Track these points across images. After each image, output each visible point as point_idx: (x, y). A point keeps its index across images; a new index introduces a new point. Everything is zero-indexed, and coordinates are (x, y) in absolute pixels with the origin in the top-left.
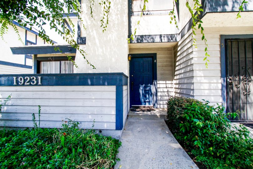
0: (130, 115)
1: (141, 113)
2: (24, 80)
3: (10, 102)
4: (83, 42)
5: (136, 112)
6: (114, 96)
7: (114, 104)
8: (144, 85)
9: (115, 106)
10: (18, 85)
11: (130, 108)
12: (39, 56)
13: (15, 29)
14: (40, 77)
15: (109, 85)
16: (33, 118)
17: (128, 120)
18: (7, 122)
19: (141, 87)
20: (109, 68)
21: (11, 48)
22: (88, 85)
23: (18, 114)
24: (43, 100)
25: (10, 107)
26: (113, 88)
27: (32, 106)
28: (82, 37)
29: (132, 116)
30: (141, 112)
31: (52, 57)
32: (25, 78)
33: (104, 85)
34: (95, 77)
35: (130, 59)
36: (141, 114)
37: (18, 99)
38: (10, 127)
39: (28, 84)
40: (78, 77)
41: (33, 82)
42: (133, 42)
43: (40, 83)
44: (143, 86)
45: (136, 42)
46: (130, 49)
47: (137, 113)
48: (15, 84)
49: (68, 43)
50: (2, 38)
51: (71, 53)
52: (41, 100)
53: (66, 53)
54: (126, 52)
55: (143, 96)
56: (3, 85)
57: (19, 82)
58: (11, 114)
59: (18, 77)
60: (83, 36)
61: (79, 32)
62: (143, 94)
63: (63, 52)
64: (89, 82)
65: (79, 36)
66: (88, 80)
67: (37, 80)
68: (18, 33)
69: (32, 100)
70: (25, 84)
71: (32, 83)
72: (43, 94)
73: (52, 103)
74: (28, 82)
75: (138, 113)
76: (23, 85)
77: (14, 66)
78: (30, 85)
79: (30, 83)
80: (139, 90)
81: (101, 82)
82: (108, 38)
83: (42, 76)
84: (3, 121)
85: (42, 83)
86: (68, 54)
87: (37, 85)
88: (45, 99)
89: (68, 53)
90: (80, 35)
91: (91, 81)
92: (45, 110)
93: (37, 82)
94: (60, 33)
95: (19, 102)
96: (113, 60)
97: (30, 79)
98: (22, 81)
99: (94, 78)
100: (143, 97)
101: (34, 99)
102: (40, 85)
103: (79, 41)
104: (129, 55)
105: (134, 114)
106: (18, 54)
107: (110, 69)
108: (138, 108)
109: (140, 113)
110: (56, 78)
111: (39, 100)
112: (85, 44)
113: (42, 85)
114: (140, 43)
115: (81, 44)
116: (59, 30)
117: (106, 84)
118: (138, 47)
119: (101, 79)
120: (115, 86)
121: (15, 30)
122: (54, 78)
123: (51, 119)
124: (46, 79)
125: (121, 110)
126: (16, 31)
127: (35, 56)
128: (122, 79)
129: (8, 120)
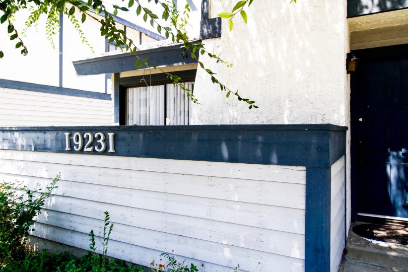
0: (353, 250)
1: (394, 250)
2: (83, 139)
3: (61, 189)
4: (216, 32)
5: (375, 242)
6: (298, 199)
7: (299, 225)
8: (403, 150)
9: (303, 232)
10: (72, 151)
11: (353, 220)
12: (123, 75)
13: (73, 21)
14: (112, 134)
15: (282, 162)
16: (91, 242)
17: (346, 264)
18: (57, 231)
19: (391, 157)
20: (284, 101)
21: (73, 62)
22: (221, 159)
23: (75, 216)
24: (119, 189)
25: (61, 199)
26: (298, 174)
27: (99, 204)
28: (212, 17)
29: (359, 255)
30: (393, 245)
31: (147, 77)
32: (85, 136)
33: (266, 161)
34: (240, 137)
35: (353, 68)
36: (394, 254)
37: (74, 183)
38: (61, 244)
39: (90, 149)
40: (195, 137)
41: (100, 147)
42: (366, 11)
43: (111, 150)
44: (401, 153)
45: (376, 10)
46: (354, 36)
47: (377, 246)
48: (67, 148)
49: (173, 40)
50: (52, 45)
51: (187, 63)
52: (115, 189)
53: (176, 64)
54: (341, 48)
55: (398, 188)
56: (49, 149)
57: (75, 145)
58: (63, 216)
59: (73, 132)
60: (213, 15)
61: (205, 4)
62: (399, 179)
63: (169, 63)
64: (225, 152)
65: (205, 16)
66: (220, 145)
67: (106, 140)
68: (80, 29)
69: (97, 188)
70: (86, 150)
71: (96, 148)
72: (118, 176)
73: (137, 200)
74: (89, 146)
75: (382, 248)
76: (82, 152)
77: (87, 97)
78: (94, 152)
79: (94, 148)
80: (385, 168)
81: (259, 152)
82: (283, 11)
83: (116, 132)
84: (50, 228)
85: (117, 148)
86: (179, 66)
87: (105, 152)
88: (122, 190)
89: (181, 64)
90: (207, 14)
91: (229, 149)
92: (122, 215)
93: (107, 147)
94: (149, 18)
95: (74, 191)
96: (298, 75)
97: (94, 139)
98: (80, 143)
99: (237, 140)
100: (399, 192)
101: (101, 187)
102: (112, 154)
103: (205, 30)
104: (349, 56)
105: (367, 249)
106: (86, 74)
107: (287, 102)
108: (381, 224)
109: (390, 249)
110: (144, 137)
111: (110, 189)
112: (220, 36)
113: (116, 153)
114: (393, 9)
115: (211, 36)
116: (145, 10)
117: (274, 158)
118: (381, 27)
119: (257, 143)
120: (304, 168)
121: (73, 23)
122: (141, 136)
123: (135, 240)
124: (124, 140)
125: (323, 250)
126: (75, 25)
127: (117, 75)
128: (328, 145)
129: (57, 227)
